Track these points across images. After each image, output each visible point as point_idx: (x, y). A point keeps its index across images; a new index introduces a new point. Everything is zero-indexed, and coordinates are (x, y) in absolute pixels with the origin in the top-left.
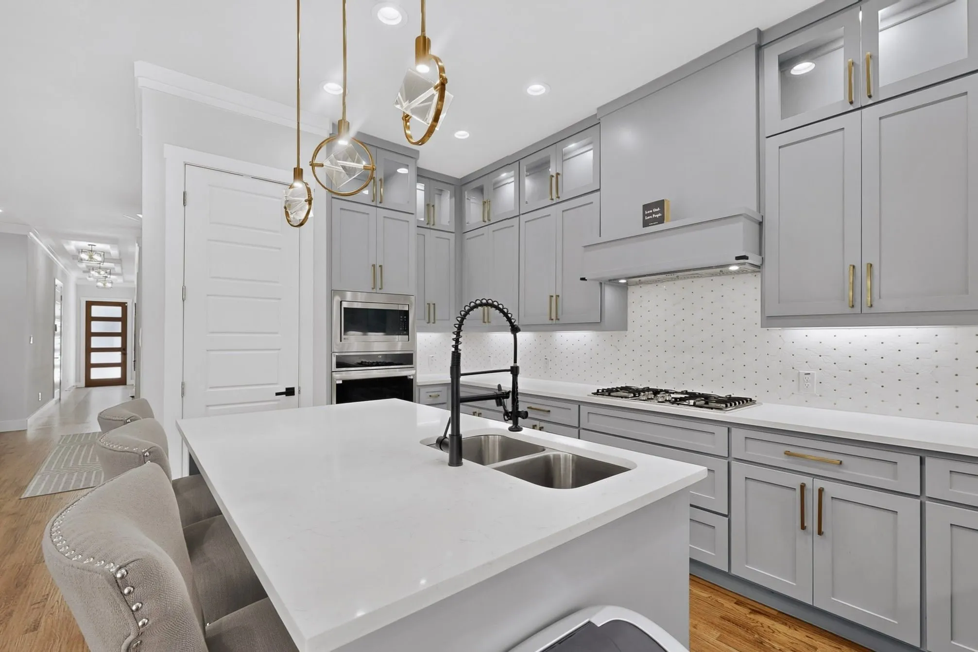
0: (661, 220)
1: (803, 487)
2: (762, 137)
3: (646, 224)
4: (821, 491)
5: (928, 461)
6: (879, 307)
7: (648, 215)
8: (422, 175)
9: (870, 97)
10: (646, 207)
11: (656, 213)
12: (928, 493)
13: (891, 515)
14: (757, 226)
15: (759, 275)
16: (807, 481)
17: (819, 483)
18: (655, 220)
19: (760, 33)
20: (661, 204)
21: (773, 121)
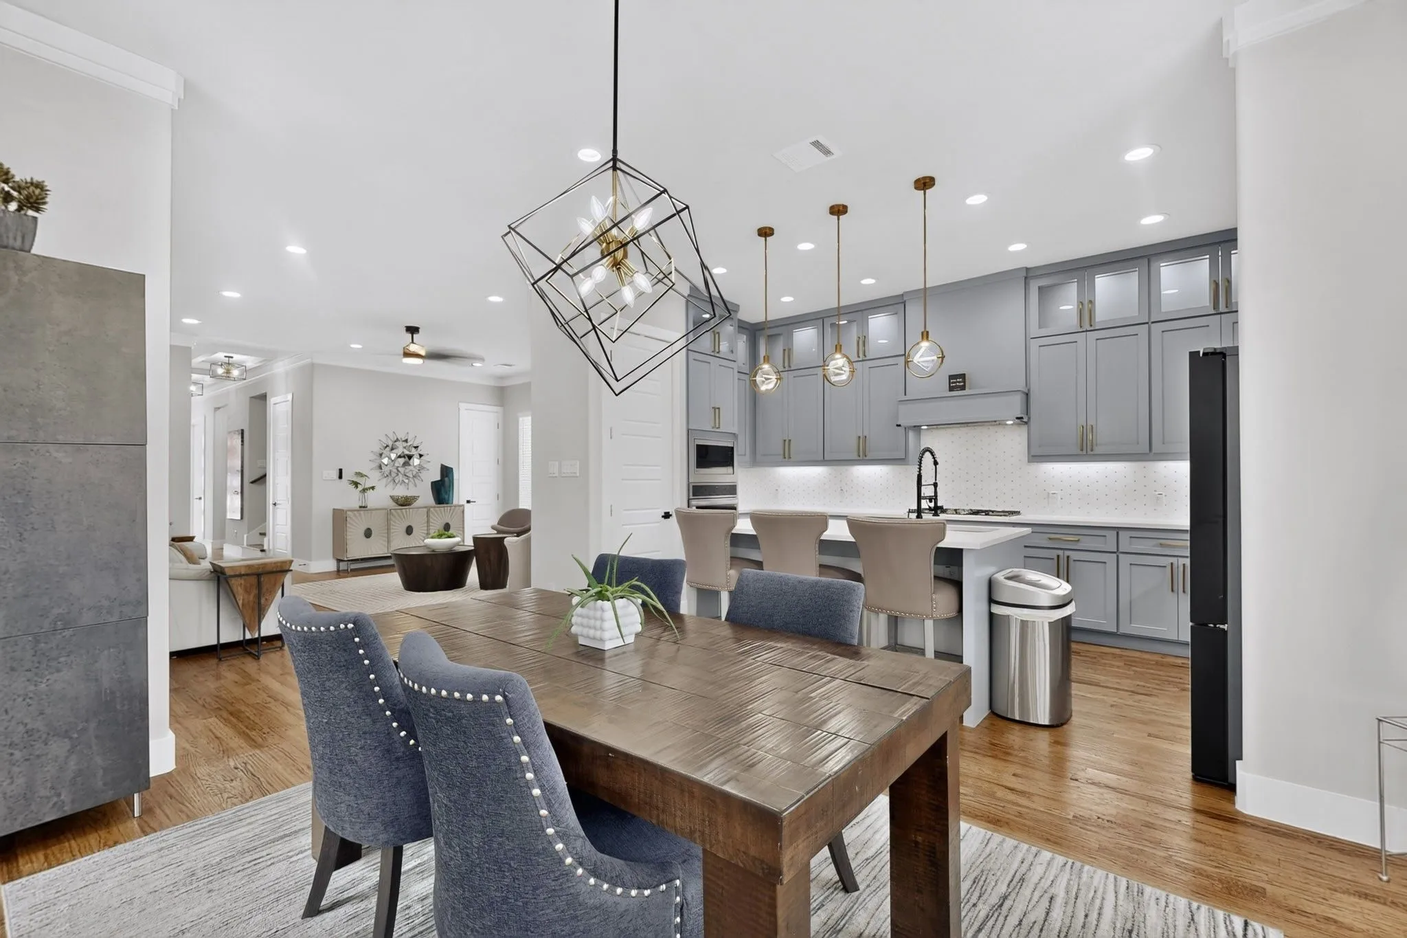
0: (963, 388)
1: (1058, 556)
2: (1028, 339)
3: (951, 389)
4: (1068, 557)
5: (1120, 533)
6: (1098, 450)
7: (953, 383)
8: (743, 327)
9: (1091, 326)
10: (951, 377)
11: (959, 382)
12: (1121, 550)
13: (1103, 564)
14: (1024, 396)
15: (1026, 426)
16: (1060, 553)
17: (1067, 553)
18: (960, 387)
19: (1027, 269)
20: (963, 376)
21: (1034, 330)
